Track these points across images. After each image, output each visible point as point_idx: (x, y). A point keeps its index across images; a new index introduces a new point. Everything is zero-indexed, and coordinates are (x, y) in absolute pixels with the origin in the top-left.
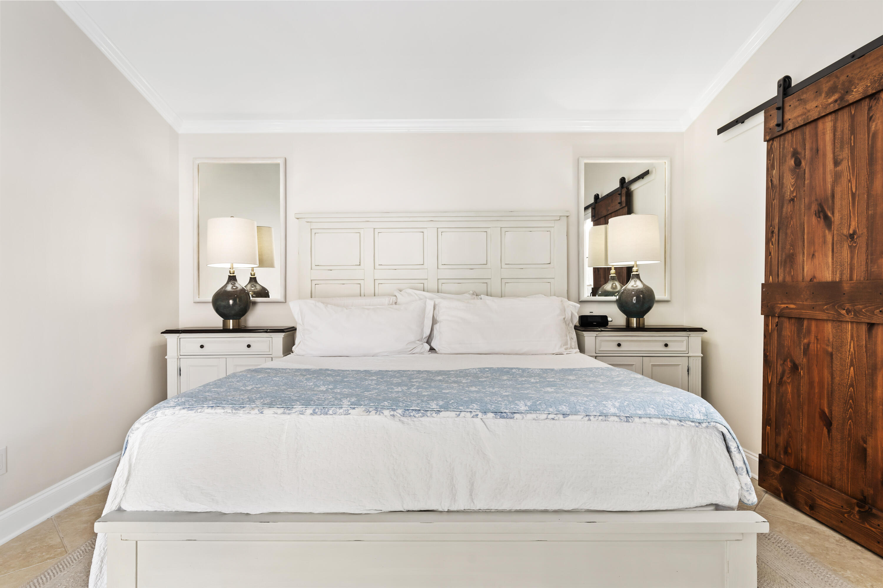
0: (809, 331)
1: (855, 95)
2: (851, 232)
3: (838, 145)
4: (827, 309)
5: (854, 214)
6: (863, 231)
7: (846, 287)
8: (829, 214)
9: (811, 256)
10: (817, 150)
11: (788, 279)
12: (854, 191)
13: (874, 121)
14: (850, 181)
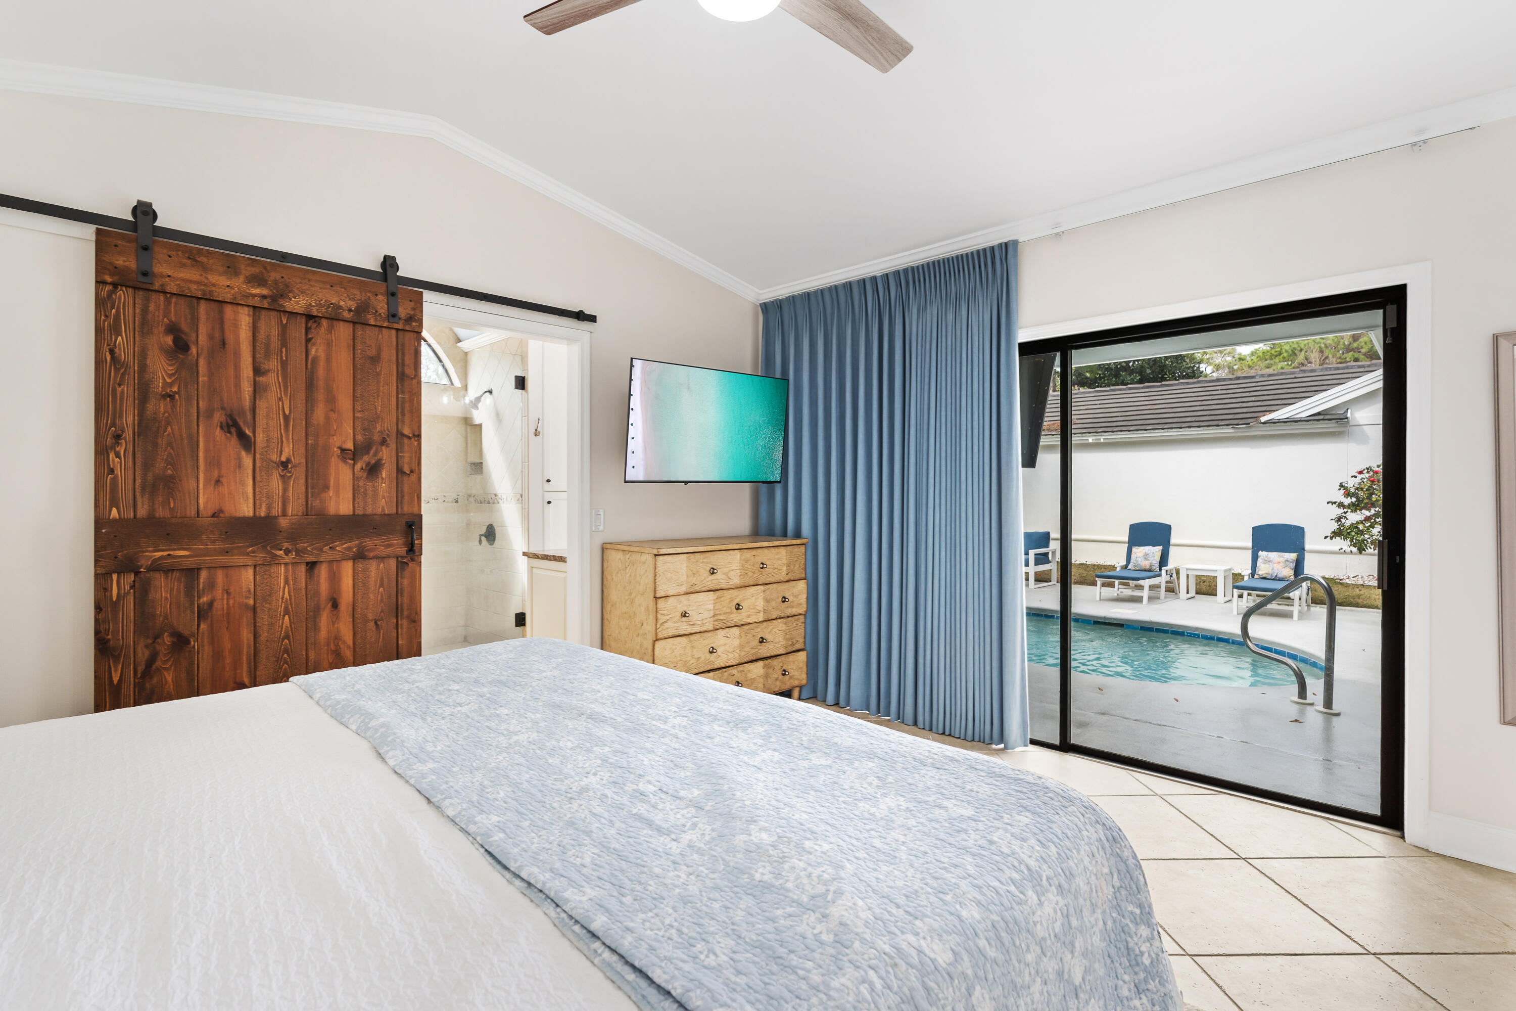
0: (211, 585)
1: (296, 304)
2: (283, 459)
3: (261, 351)
4: (253, 552)
5: (288, 439)
6: (299, 459)
7: (284, 523)
8: (248, 432)
9: (213, 482)
10: (224, 344)
11: (161, 513)
12: (287, 412)
13: (314, 344)
14: (280, 399)
